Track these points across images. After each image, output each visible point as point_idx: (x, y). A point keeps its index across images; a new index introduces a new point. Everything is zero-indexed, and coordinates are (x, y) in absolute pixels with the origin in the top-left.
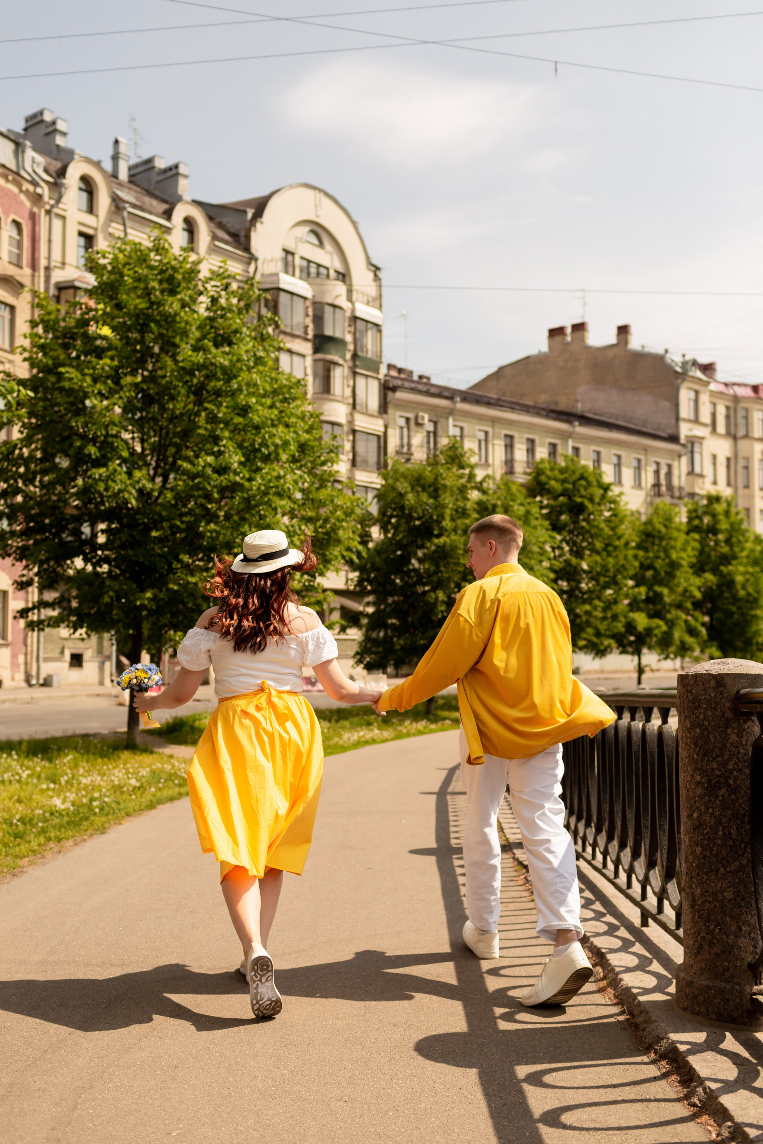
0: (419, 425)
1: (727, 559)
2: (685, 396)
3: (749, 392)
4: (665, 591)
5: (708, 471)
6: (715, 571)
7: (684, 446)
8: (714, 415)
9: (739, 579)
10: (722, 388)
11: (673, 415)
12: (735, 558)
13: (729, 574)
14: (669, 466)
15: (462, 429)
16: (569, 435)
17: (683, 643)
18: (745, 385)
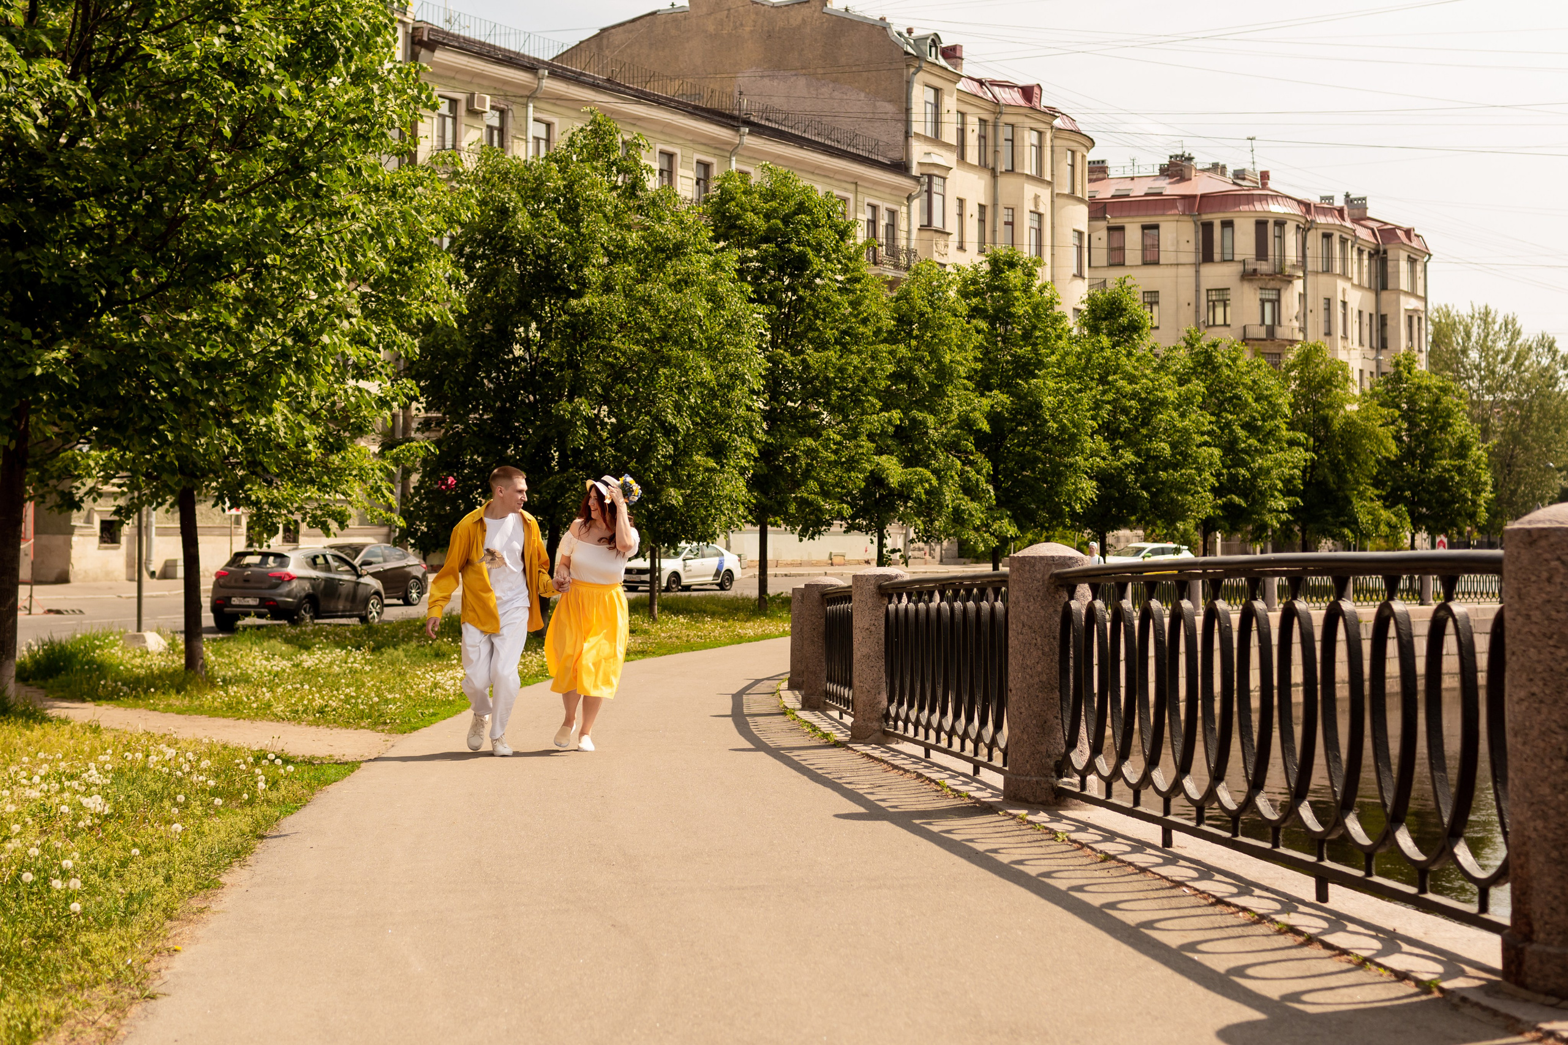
0: (473, 113)
1: (1027, 368)
2: (920, 97)
3: (1016, 98)
4: (931, 420)
5: (952, 226)
6: (1006, 386)
7: (917, 179)
8: (962, 132)
9: (1048, 401)
10: (974, 88)
11: (901, 126)
12: (1040, 364)
13: (1030, 392)
14: (892, 213)
15: (549, 125)
16: (734, 150)
17: (957, 511)
18: (1012, 86)
